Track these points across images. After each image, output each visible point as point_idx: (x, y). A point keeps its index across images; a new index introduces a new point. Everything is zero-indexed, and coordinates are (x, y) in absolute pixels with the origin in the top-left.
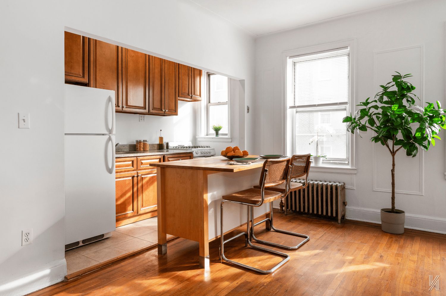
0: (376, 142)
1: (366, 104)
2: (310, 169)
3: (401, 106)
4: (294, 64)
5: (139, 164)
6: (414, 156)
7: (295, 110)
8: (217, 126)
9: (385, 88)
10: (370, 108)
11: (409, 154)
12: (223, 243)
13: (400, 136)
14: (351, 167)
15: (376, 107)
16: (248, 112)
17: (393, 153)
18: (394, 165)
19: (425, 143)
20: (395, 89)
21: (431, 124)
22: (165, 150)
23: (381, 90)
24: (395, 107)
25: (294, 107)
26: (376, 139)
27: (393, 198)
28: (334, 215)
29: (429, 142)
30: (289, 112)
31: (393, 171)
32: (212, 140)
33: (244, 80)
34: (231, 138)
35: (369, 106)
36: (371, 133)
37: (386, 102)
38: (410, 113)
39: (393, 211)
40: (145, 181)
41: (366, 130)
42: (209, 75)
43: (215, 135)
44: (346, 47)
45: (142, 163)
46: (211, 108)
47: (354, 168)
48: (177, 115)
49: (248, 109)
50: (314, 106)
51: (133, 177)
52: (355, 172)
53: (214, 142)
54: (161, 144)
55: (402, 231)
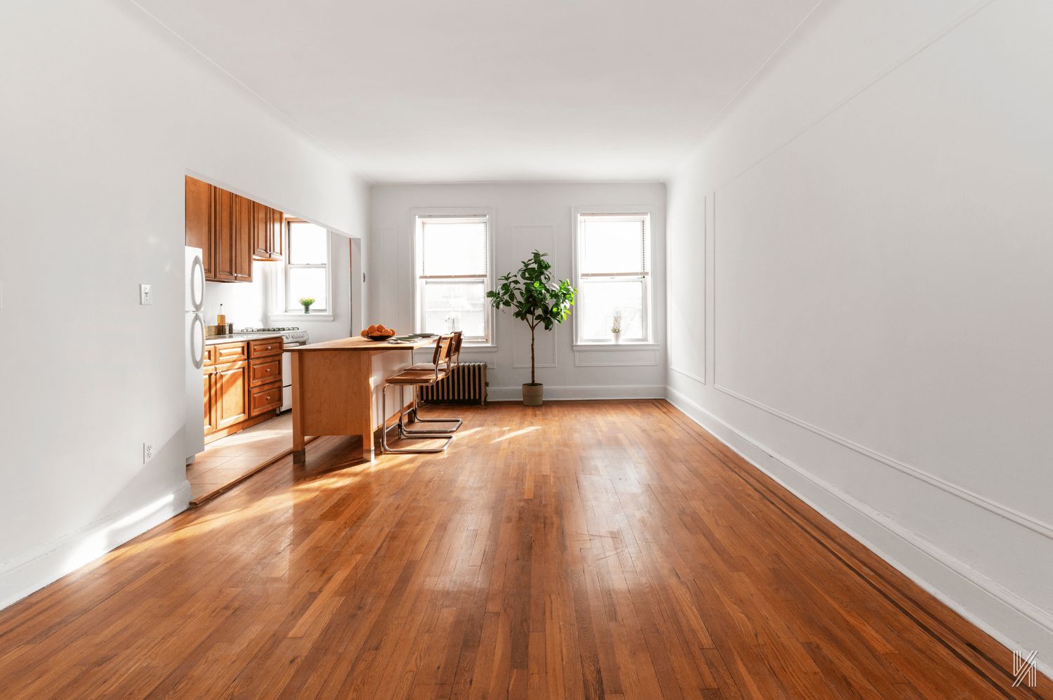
0: (516, 317)
1: (507, 279)
2: (461, 350)
3: (541, 283)
4: (424, 224)
5: (218, 355)
6: (551, 329)
7: (424, 280)
8: (307, 298)
9: (526, 265)
10: (510, 283)
11: (547, 328)
12: (386, 431)
13: (539, 312)
14: (492, 344)
15: (516, 282)
16: (364, 281)
17: (533, 328)
18: (533, 340)
19: (559, 316)
20: (535, 266)
21: (564, 301)
22: (227, 336)
23: (522, 266)
24: (537, 285)
25: (426, 277)
26: (517, 314)
27: (533, 372)
28: (477, 397)
29: (562, 316)
30: (419, 283)
31: (532, 345)
32: (299, 318)
33: (360, 239)
34: (333, 316)
35: (510, 280)
36: (514, 309)
37: (527, 279)
38: (547, 290)
39: (533, 384)
40: (224, 379)
41: (510, 305)
42: (289, 222)
43: (304, 311)
44: (485, 216)
45: (221, 354)
46: (293, 272)
47: (494, 345)
48: (251, 281)
49: (364, 277)
50: (450, 277)
51: (210, 375)
52: (496, 350)
53: (302, 321)
54: (223, 326)
55: (541, 403)
